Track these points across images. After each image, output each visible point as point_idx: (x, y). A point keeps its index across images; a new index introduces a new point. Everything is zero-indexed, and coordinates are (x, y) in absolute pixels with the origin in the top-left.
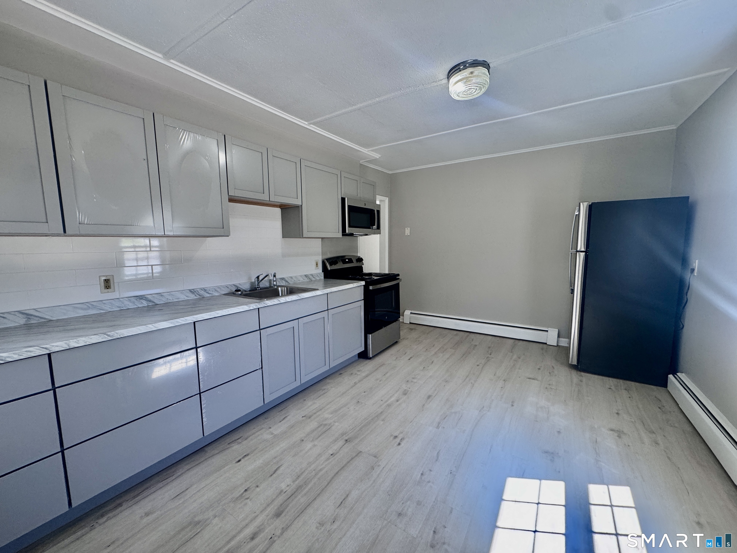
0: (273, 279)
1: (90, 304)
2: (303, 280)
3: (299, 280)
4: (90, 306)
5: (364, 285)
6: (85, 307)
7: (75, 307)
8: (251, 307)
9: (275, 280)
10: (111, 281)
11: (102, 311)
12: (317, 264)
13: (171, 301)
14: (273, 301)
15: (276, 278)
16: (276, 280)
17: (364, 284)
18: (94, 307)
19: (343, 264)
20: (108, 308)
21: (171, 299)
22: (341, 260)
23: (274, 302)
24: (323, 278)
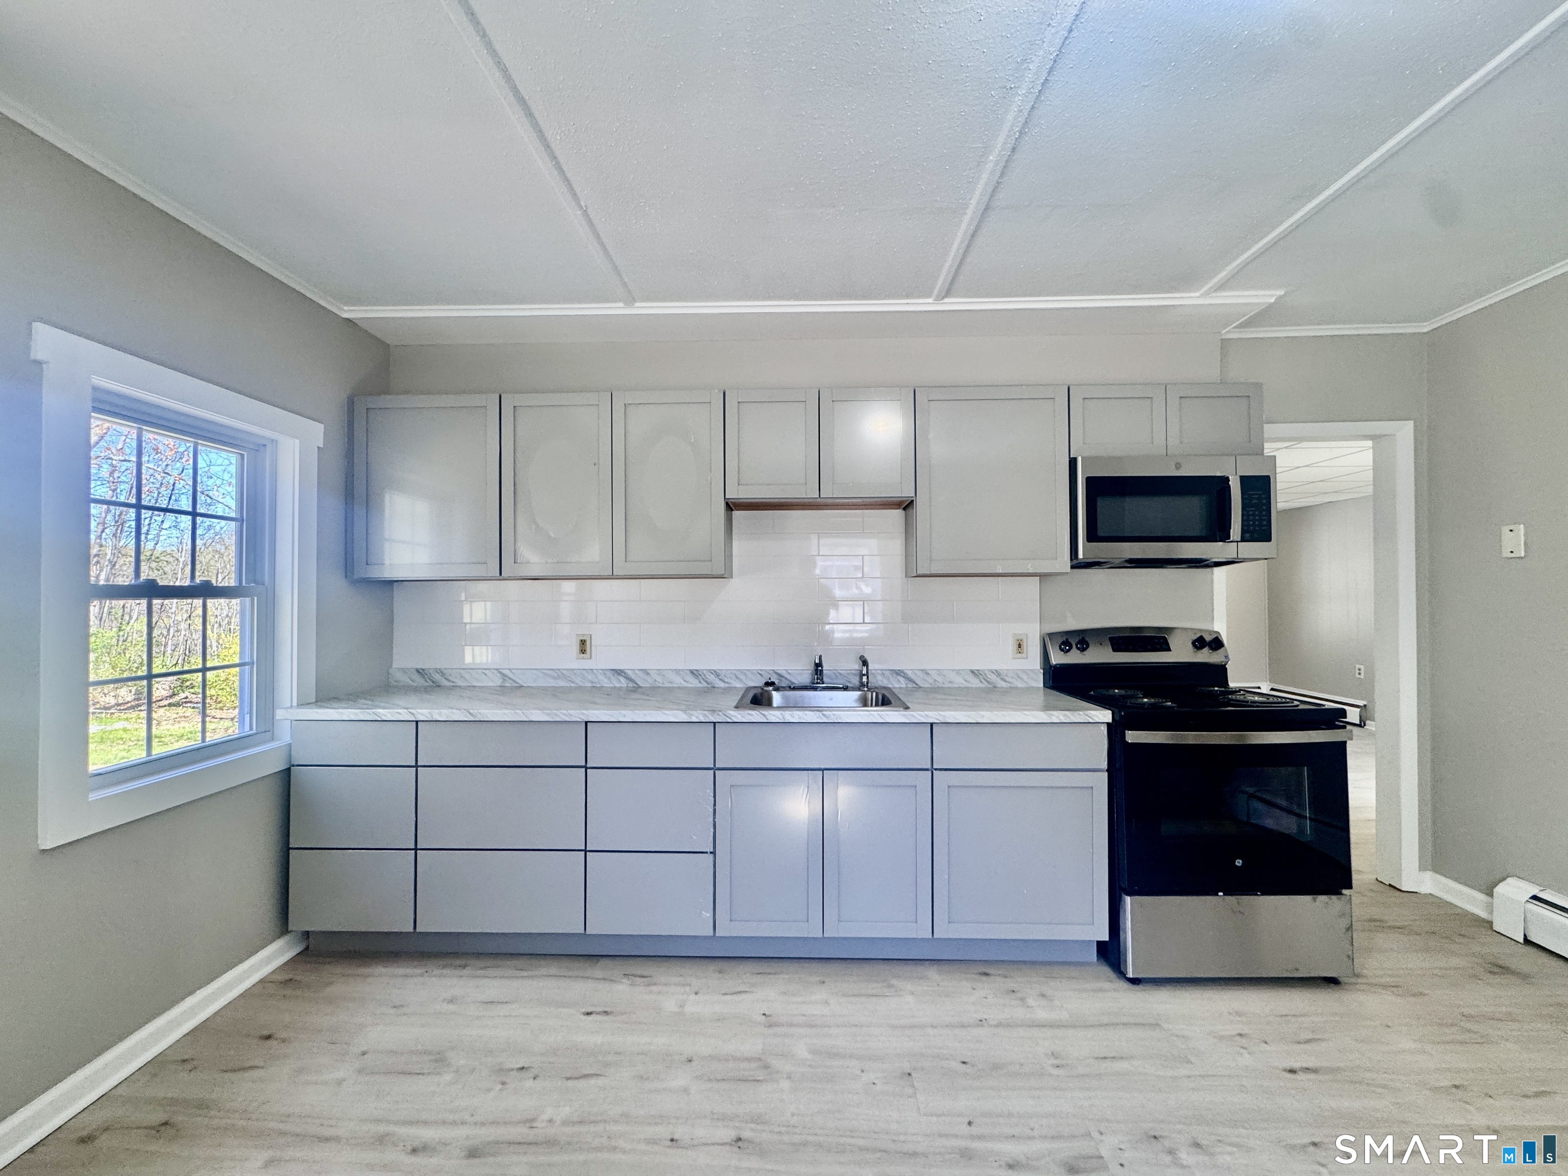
0: (861, 671)
1: (561, 672)
2: (964, 682)
3: (950, 682)
4: (560, 674)
5: (1108, 724)
6: (555, 675)
7: (546, 674)
8: (692, 717)
9: (864, 672)
10: (588, 643)
11: (572, 685)
12: (1020, 646)
13: (661, 685)
14: (749, 714)
15: (870, 668)
16: (867, 672)
17: (1110, 720)
18: (564, 677)
19: (1114, 650)
20: (579, 681)
21: (660, 681)
22: (1111, 639)
23: (750, 717)
24: (1041, 685)
